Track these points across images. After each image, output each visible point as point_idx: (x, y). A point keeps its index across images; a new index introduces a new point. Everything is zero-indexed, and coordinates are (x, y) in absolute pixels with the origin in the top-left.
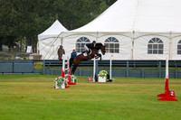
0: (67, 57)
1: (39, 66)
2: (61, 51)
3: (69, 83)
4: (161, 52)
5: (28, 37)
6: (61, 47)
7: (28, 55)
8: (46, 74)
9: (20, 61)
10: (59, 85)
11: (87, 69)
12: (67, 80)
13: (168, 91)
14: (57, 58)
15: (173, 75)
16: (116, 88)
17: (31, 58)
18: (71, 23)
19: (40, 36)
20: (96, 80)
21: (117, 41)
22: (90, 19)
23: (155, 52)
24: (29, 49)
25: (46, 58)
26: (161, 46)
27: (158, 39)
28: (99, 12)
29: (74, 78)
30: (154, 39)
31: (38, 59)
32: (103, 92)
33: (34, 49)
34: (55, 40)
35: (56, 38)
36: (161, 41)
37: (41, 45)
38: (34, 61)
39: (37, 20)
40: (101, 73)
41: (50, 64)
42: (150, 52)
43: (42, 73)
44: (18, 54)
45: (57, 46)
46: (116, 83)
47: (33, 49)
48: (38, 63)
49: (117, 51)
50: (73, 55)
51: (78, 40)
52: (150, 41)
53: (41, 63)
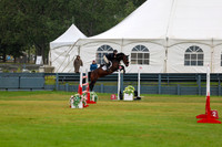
0: (85, 69)
1: (51, 80)
2: (78, 63)
3: (88, 102)
4: (201, 64)
5: (37, 45)
6: (78, 57)
7: (38, 67)
8: (59, 90)
9: (27, 75)
10: (76, 103)
11: (110, 84)
12: (85, 98)
13: (209, 112)
14: (73, 70)
15: (215, 92)
16: (145, 108)
17: (41, 71)
18: (90, 29)
19: (53, 44)
20: (122, 98)
21: (147, 50)
22: (114, 23)
23: (194, 64)
24: (39, 60)
25: (60, 71)
26: (201, 56)
27: (197, 48)
28: (125, 14)
29: (93, 95)
30: (192, 48)
31: (50, 72)
32: (129, 113)
33: (46, 60)
34: (71, 48)
35: (72, 46)
36: (201, 50)
37: (53, 55)
38: (45, 74)
39: (49, 24)
40: (128, 89)
41: (64, 78)
42: (187, 64)
43: (54, 90)
44: (25, 65)
45: (73, 57)
46: (146, 101)
47: (44, 59)
48: (50, 77)
49: (147, 63)
50: (93, 67)
51: (99, 49)
52: (188, 51)
53: (54, 77)
